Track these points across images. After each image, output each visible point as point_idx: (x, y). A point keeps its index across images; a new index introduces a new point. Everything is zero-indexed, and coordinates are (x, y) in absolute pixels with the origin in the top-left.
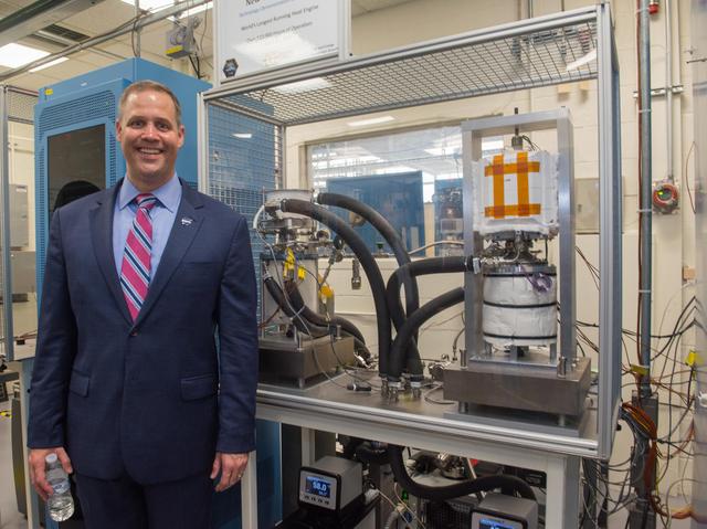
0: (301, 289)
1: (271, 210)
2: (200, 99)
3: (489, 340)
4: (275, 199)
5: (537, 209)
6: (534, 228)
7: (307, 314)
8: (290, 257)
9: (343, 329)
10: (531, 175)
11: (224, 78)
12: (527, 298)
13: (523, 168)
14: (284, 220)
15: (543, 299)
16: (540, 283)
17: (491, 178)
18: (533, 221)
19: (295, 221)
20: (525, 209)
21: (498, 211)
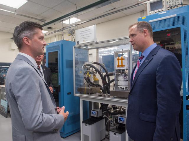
0: (90, 78)
1: (85, 66)
2: (74, 47)
3: (118, 86)
4: (86, 63)
5: (124, 66)
6: (123, 69)
7: (91, 83)
8: (88, 73)
9: (98, 85)
10: (123, 60)
11: (77, 44)
12: (123, 80)
13: (122, 59)
14: (87, 67)
15: (126, 80)
16: (125, 77)
17: (117, 61)
18: (123, 68)
19: (89, 67)
20: (122, 66)
21: (119, 66)
